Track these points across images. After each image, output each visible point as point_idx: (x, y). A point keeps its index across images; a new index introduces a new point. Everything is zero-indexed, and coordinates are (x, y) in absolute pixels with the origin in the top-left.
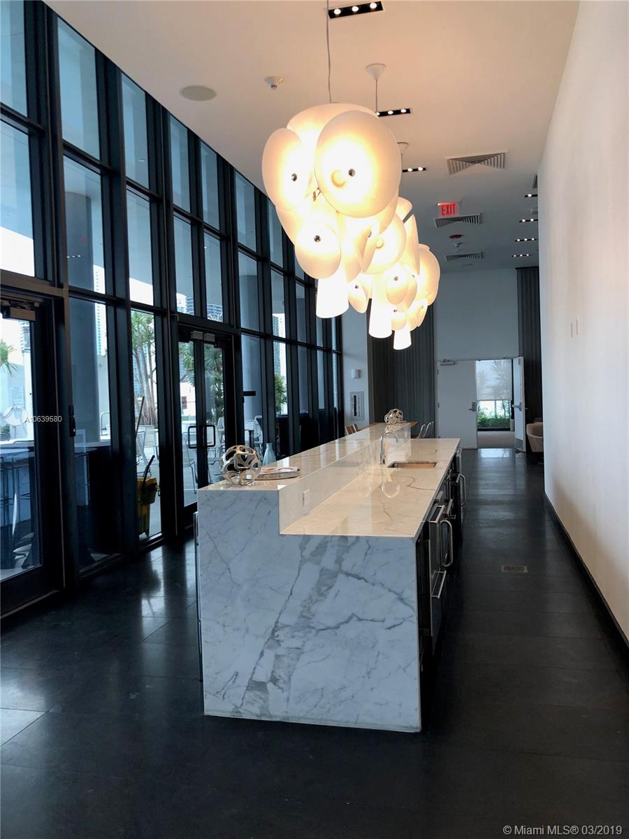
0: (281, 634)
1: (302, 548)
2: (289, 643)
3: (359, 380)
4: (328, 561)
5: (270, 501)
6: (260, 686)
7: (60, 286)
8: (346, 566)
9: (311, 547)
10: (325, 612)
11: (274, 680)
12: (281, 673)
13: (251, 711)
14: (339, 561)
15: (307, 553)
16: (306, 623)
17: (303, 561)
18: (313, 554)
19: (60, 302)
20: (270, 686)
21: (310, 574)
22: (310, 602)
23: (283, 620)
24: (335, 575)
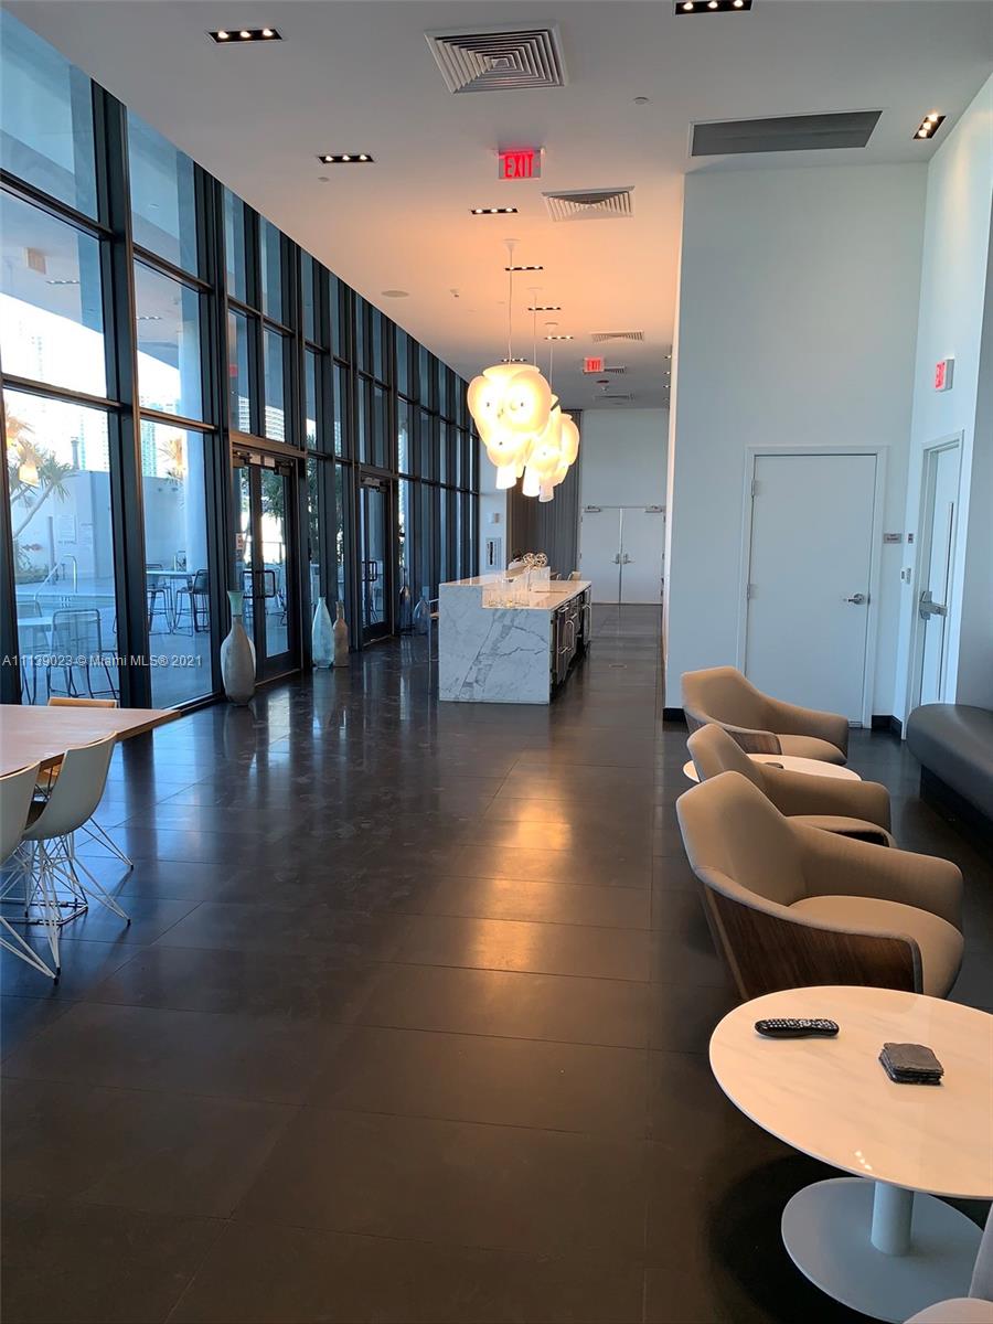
0: (481, 658)
1: (494, 615)
2: (485, 662)
3: (498, 524)
4: (507, 621)
5: (479, 591)
6: (469, 685)
7: (303, 449)
8: (515, 624)
9: (498, 614)
10: (504, 647)
11: (477, 682)
12: (480, 677)
13: (464, 697)
14: (512, 621)
15: (496, 617)
16: (494, 652)
17: (494, 621)
18: (500, 617)
19: (302, 462)
20: (475, 684)
21: (498, 627)
22: (495, 643)
23: (483, 651)
24: (510, 628)
